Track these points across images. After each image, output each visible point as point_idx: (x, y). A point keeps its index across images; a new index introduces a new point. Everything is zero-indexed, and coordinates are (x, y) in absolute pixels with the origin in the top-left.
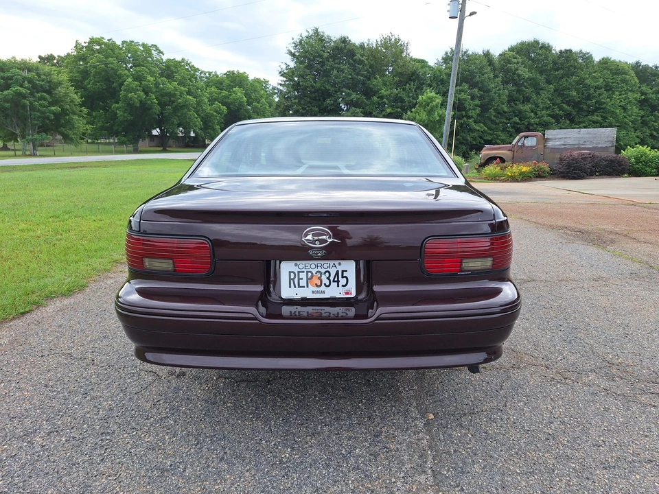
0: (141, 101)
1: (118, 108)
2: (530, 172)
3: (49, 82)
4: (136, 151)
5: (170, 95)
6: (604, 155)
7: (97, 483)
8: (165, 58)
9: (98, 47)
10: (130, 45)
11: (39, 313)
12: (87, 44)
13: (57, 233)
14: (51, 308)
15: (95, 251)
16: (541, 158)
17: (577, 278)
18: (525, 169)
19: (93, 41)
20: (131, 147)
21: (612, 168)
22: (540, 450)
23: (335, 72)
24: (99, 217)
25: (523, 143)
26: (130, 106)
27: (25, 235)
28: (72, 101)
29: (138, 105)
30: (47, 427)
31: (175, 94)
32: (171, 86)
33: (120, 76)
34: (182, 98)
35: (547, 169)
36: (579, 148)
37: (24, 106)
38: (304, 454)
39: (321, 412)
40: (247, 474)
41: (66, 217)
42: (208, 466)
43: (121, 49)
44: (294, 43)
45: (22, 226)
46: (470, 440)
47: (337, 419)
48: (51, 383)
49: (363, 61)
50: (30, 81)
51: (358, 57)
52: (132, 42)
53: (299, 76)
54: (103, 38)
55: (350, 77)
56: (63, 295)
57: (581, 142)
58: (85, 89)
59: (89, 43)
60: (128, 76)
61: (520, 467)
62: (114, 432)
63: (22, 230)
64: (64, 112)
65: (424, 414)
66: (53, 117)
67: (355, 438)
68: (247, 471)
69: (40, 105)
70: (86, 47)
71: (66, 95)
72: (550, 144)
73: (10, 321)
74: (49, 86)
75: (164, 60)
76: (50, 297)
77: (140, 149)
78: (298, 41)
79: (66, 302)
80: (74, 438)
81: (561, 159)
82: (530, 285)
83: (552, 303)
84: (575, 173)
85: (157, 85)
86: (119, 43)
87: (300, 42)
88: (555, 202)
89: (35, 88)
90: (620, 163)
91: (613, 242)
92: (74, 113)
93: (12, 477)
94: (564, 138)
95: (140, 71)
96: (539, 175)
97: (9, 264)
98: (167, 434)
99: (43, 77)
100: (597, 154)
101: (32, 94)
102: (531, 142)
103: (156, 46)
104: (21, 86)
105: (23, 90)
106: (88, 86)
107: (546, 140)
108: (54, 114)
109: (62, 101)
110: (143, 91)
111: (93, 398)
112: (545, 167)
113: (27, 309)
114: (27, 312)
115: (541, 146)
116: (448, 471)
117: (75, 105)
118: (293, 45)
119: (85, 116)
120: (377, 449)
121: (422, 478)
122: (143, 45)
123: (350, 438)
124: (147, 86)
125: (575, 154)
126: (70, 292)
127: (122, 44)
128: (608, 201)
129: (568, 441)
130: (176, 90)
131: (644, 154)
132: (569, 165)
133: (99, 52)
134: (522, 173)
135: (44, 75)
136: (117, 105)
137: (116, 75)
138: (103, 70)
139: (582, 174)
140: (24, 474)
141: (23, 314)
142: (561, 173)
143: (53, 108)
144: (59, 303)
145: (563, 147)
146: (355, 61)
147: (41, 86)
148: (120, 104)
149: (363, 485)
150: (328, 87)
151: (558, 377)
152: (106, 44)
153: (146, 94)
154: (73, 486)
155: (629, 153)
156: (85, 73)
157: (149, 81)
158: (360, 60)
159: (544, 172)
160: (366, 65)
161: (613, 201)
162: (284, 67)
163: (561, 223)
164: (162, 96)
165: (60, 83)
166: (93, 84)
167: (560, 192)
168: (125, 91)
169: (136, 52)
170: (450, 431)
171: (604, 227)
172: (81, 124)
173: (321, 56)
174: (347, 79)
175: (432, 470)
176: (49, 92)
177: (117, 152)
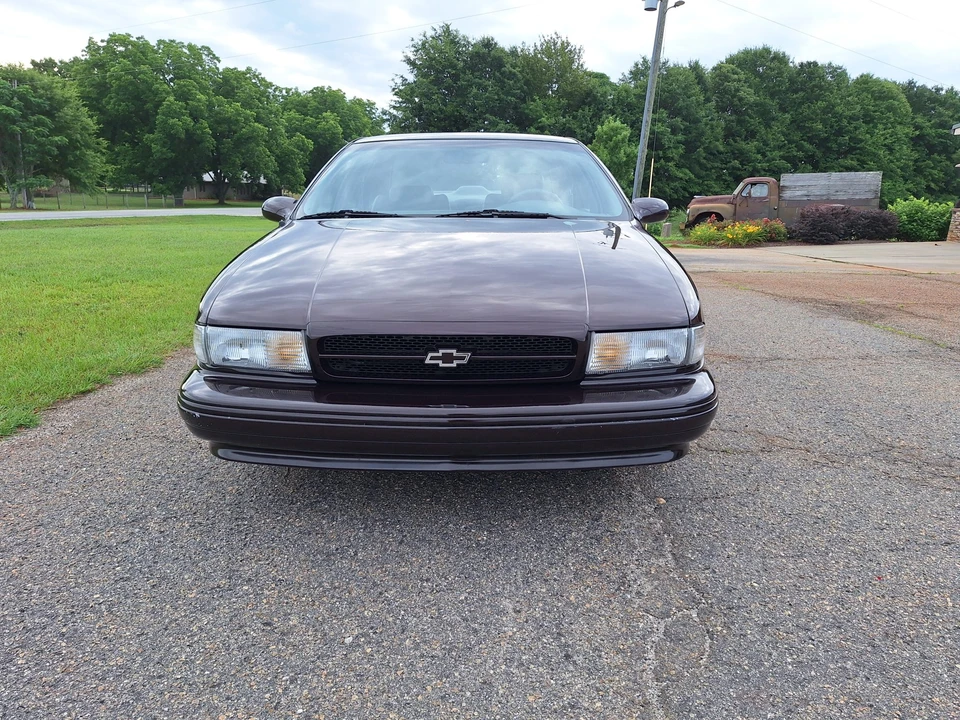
0: (187, 131)
1: (152, 141)
2: (759, 234)
3: (49, 99)
4: (179, 204)
5: (228, 121)
6: (863, 210)
7: (246, 568)
8: (221, 67)
9: (122, 49)
10: (169, 46)
11: (105, 392)
12: (105, 44)
13: (101, 300)
14: (121, 387)
15: (163, 321)
16: (775, 213)
17: (837, 356)
18: (752, 229)
19: (114, 39)
20: (171, 199)
21: (876, 228)
22: (808, 534)
23: (475, 90)
24: (156, 281)
25: (749, 193)
26: (171, 138)
27: (58, 302)
28: (84, 128)
29: (183, 136)
30: (160, 513)
31: (237, 120)
32: (231, 108)
33: (156, 93)
34: (248, 127)
35: (783, 230)
36: (829, 201)
37: (13, 135)
38: (505, 536)
39: (519, 496)
40: (438, 556)
41: (109, 281)
42: (386, 550)
43: (156, 52)
44: (414, 46)
45: (48, 291)
46: (717, 524)
47: (540, 503)
48: (149, 468)
49: (514, 74)
50: (22, 97)
51: (508, 68)
52: (173, 41)
53: (421, 96)
54: (129, 35)
55: (496, 97)
56: (134, 373)
57: (832, 192)
58: (102, 111)
59: (108, 42)
60: (168, 93)
61: (784, 550)
62: (251, 517)
63: (52, 296)
64: (73, 145)
65: (652, 499)
66: (56, 152)
67: (568, 521)
68: (437, 554)
69: (37, 134)
70: (104, 48)
71: (76, 118)
72: (787, 194)
73: (69, 401)
74: (50, 105)
75: (221, 70)
76: (116, 374)
77: (186, 201)
78: (420, 43)
79: (139, 380)
80: (200, 523)
81: (803, 216)
82: (775, 364)
83: (806, 383)
84: (822, 236)
85: (210, 106)
86: (153, 43)
87: (423, 44)
88: (797, 271)
89: (29, 108)
90: (886, 222)
91: (882, 317)
92: (88, 147)
93: (131, 563)
94: (806, 186)
95: (185, 86)
96: (771, 239)
97: (46, 335)
98: (323, 518)
99: (42, 92)
100: (853, 208)
101: (24, 117)
102: (759, 192)
103: (208, 49)
104: (8, 104)
105: (11, 111)
106: (109, 107)
107: (781, 189)
108: (58, 147)
109: (69, 128)
110: (191, 115)
111: (212, 483)
112: (779, 225)
113: (89, 387)
114: (89, 391)
115: (775, 197)
116: (693, 554)
117: (89, 135)
118: (413, 49)
119: (104, 151)
120: (598, 532)
121: (662, 562)
122: (191, 47)
123: (561, 522)
124: (196, 109)
125: (823, 208)
126: (141, 370)
127: (158, 45)
128: (871, 271)
129: (843, 525)
130: (239, 115)
131: (920, 210)
132: (814, 225)
133: (124, 55)
134: (748, 235)
135: (43, 88)
136: (151, 136)
137: (150, 90)
138: (131, 83)
139: (833, 237)
140: (146, 560)
141: (84, 393)
142: (803, 235)
143: (56, 139)
144: (129, 383)
145: (806, 199)
146: (502, 74)
147: (39, 105)
148: (157, 135)
149: (587, 567)
150: (464, 112)
151: (823, 461)
152: (134, 44)
153: (195, 119)
154: (215, 571)
155: (900, 207)
156: (103, 88)
157: (199, 100)
158: (510, 72)
159: (779, 234)
160: (519, 80)
161: (878, 271)
162: (399, 81)
163: (807, 295)
164: (218, 122)
165: (66, 101)
166: (114, 104)
167: (803, 260)
168: (163, 115)
169: (180, 56)
170: (689, 515)
171: (868, 300)
172: (97, 162)
173: (454, 67)
174: (494, 100)
175: (673, 554)
176: (49, 114)
177: (151, 206)
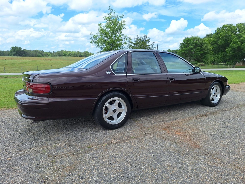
1: (228, 51)
3: (202, 43)
4: (234, 67)
9: (226, 28)
10: (239, 25)
19: (224, 26)
26: (234, 49)
28: (208, 49)
29: (237, 48)
37: (192, 52)
43: (234, 26)
52: (241, 23)
54: (228, 24)
58: (217, 44)
59: (222, 27)
60: (234, 37)
64: (205, 53)
69: (197, 52)
70: (221, 29)
74: (201, 45)
77: (236, 66)
89: (196, 45)
92: (208, 53)
95: (241, 34)
101: (195, 48)
105: (192, 47)
108: (201, 54)
109: (205, 49)
119: (212, 54)
124: (243, 40)
127: (236, 25)
133: (225, 30)
135: (201, 41)
137: (230, 37)
143: (201, 52)
147: (199, 45)
148: (229, 49)
152: (228, 26)
153: (242, 43)
156: (218, 39)
157: (244, 38)
165: (205, 43)
172: (210, 57)
176: (201, 47)
177: (224, 68)
